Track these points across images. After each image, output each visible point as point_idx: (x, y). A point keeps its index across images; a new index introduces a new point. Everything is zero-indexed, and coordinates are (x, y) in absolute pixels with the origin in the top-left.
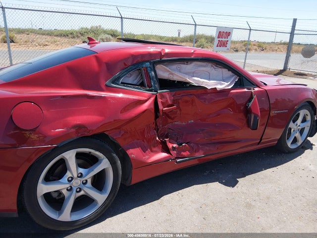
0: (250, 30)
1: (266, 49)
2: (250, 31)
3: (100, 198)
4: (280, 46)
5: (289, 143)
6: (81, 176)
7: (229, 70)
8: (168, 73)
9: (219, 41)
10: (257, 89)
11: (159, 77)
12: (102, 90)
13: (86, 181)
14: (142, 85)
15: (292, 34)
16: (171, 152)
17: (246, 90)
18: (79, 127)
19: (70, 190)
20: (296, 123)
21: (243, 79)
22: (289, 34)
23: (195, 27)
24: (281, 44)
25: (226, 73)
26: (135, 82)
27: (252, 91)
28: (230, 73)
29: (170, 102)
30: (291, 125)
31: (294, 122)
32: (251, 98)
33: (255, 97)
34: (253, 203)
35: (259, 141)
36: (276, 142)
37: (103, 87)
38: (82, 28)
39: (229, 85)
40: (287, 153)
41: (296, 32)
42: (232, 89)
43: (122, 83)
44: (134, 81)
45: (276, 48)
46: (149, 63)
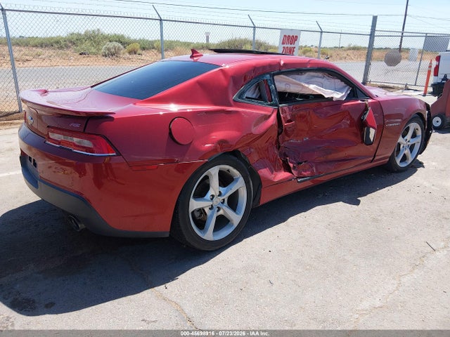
0: (322, 32)
1: (331, 57)
2: (321, 34)
3: (236, 218)
4: (350, 52)
5: (398, 161)
6: (220, 194)
7: (342, 81)
8: (284, 83)
9: (284, 48)
10: (370, 101)
11: (278, 90)
12: (231, 106)
13: (224, 200)
14: (260, 98)
15: (372, 36)
16: (293, 171)
17: (360, 102)
18: (222, 142)
19: (211, 208)
20: (405, 138)
21: (355, 91)
22: (369, 36)
23: (254, 30)
24: (350, 49)
25: (338, 83)
26: (254, 96)
27: (367, 103)
28: (343, 84)
29: (289, 118)
30: (401, 140)
31: (403, 137)
32: (366, 109)
33: (369, 108)
34: (379, 218)
35: (371, 159)
36: (388, 160)
37: (232, 102)
38: (72, 34)
39: (343, 97)
40: (396, 172)
41: (376, 33)
42: (345, 101)
43: (246, 98)
44: (254, 94)
45: (345, 55)
46: (268, 76)
